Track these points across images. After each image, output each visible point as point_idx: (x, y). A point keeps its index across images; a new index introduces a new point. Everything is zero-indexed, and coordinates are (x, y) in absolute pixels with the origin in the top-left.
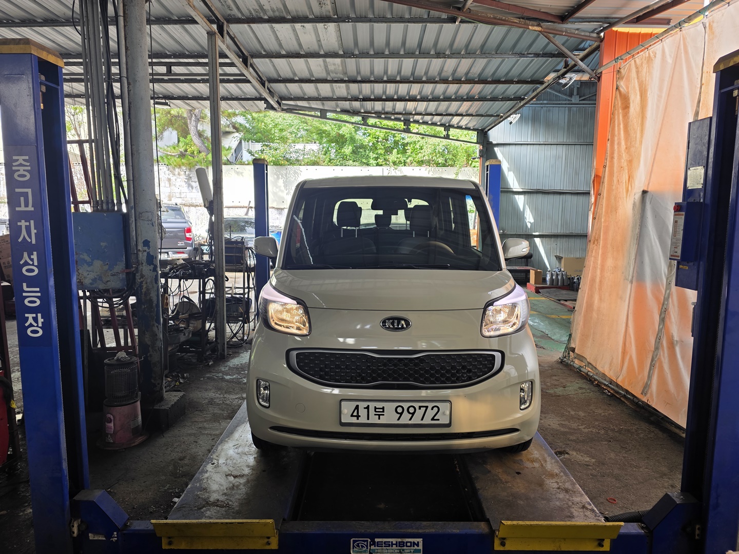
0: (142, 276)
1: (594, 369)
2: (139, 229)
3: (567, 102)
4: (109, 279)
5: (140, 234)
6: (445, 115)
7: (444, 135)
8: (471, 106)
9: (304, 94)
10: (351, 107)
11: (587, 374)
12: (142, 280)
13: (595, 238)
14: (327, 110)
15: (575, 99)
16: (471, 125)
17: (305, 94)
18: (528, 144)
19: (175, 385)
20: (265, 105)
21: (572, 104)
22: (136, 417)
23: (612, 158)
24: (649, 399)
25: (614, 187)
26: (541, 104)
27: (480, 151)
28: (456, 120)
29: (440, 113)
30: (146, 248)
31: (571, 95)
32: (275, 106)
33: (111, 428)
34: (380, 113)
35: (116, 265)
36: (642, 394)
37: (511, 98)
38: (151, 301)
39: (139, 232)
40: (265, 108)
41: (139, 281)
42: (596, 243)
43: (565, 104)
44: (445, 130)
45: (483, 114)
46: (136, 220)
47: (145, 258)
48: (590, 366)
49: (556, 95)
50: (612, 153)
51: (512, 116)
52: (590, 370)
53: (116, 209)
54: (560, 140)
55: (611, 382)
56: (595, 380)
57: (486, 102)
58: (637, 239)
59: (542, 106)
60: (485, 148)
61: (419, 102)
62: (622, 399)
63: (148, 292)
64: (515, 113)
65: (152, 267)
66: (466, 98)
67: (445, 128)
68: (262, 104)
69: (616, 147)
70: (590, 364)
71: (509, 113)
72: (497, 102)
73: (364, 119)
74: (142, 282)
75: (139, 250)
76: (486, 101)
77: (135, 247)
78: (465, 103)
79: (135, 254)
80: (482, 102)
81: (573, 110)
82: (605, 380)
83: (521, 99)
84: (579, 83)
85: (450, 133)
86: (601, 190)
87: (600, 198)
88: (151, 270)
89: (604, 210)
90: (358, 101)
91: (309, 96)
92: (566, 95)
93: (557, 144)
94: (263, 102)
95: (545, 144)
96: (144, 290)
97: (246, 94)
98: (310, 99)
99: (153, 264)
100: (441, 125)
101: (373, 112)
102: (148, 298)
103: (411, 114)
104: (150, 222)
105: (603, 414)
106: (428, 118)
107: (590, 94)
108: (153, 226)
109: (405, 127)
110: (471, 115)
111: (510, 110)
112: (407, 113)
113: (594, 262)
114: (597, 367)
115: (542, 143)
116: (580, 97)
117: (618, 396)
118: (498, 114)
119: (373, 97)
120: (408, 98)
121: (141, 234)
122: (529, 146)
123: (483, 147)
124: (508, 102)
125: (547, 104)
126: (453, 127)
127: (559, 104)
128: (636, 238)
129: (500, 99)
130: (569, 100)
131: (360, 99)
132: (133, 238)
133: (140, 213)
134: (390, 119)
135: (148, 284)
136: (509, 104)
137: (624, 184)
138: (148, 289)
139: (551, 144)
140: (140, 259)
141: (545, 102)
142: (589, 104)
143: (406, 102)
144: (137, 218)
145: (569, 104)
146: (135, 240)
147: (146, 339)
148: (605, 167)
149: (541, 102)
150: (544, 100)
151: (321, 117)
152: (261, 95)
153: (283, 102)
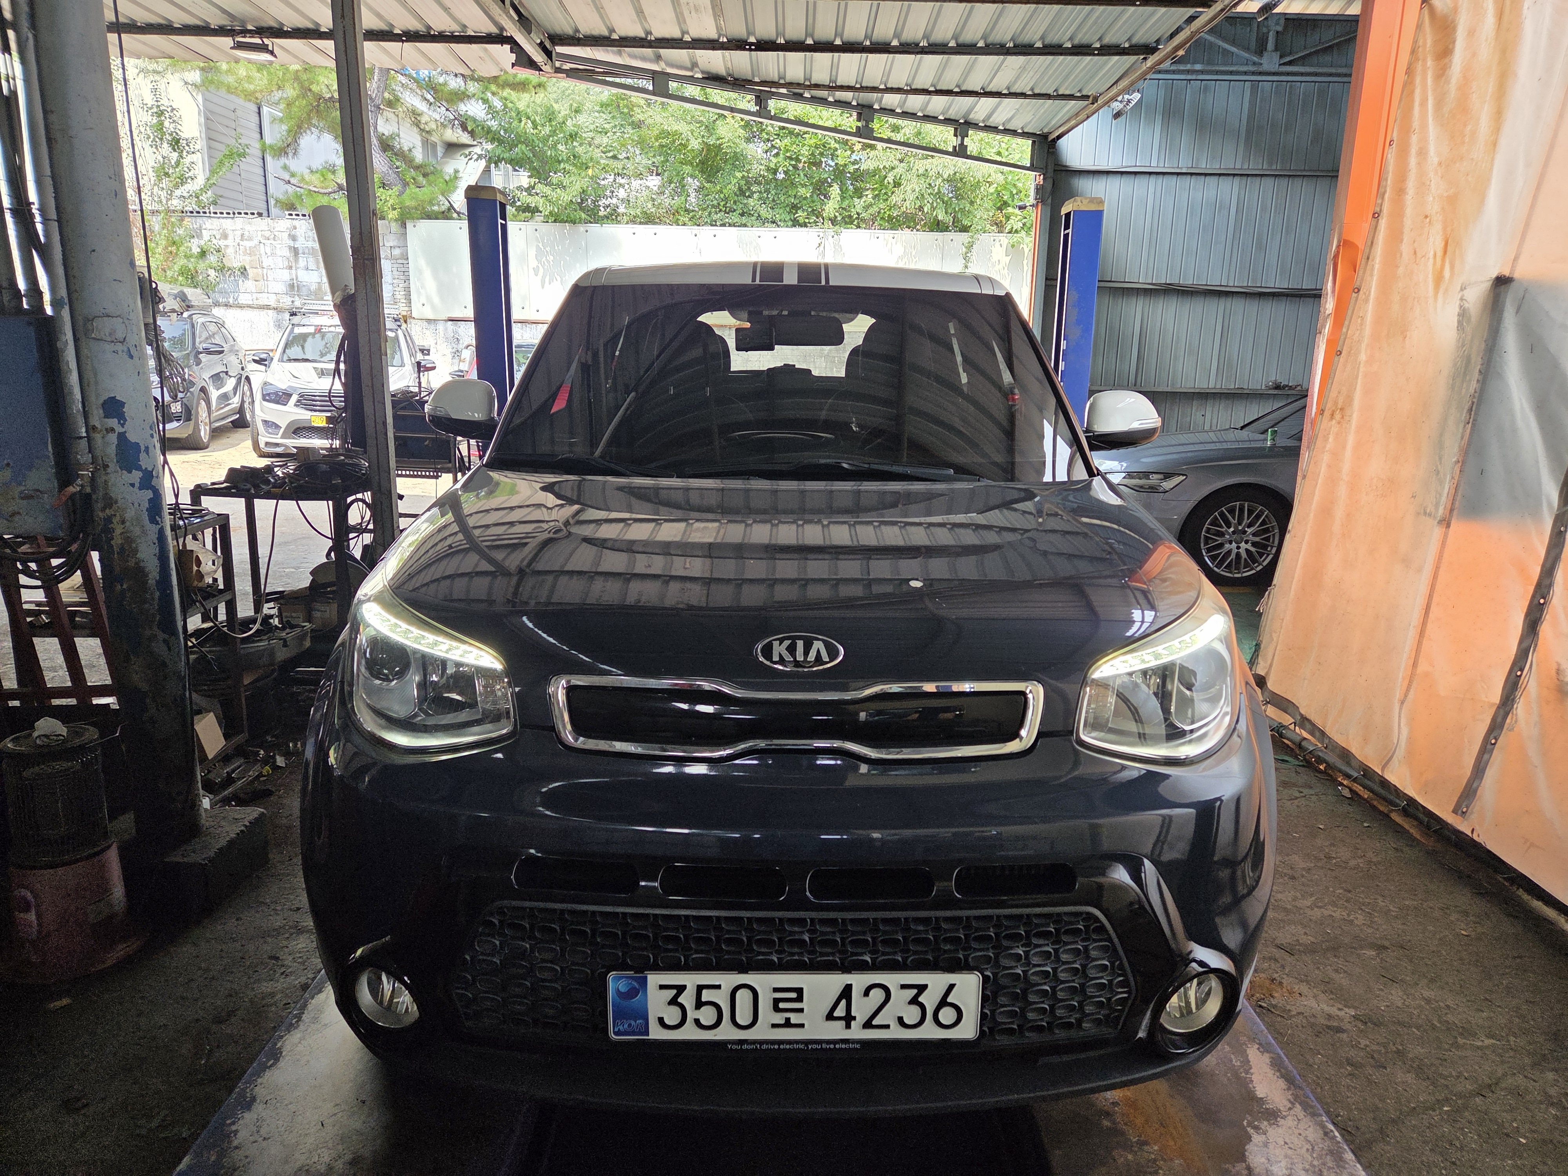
0: (109, 502)
1: (1317, 734)
2: (89, 367)
3: (1251, 68)
4: (16, 509)
5: (92, 381)
6: (957, 94)
7: (955, 147)
8: (1023, 69)
9: (608, 28)
10: (727, 69)
11: (1300, 746)
12: (108, 512)
13: (1336, 403)
14: (668, 74)
15: (1270, 61)
16: (1016, 125)
17: (612, 31)
18: (1150, 173)
19: (261, 775)
20: (513, 57)
21: (1260, 74)
22: (104, 889)
23: (1400, 191)
24: (1477, 828)
25: (1401, 271)
26: (1188, 72)
27: (1039, 189)
28: (982, 109)
29: (945, 88)
30: (113, 422)
31: (1261, 50)
32: (538, 57)
33: (31, 926)
34: (799, 84)
35: (30, 467)
36: (1455, 811)
37: (1124, 48)
38: (139, 572)
39: (89, 375)
40: (513, 65)
41: (101, 514)
42: (1338, 416)
43: (1245, 73)
44: (955, 135)
45: (1050, 91)
46: (76, 340)
47: (112, 450)
48: (1308, 726)
49: (1225, 50)
50: (1401, 178)
51: (1120, 98)
52: (1305, 734)
53: (25, 306)
54: (1228, 164)
55: (1367, 773)
56: (1320, 760)
57: (1061, 58)
58: (1471, 410)
59: (1189, 77)
60: (1050, 181)
61: (897, 56)
62: (1395, 816)
63: (129, 548)
64: (1127, 90)
65: (136, 476)
66: (1012, 45)
67: (956, 129)
68: (503, 54)
69: (1413, 161)
70: (1307, 719)
71: (1114, 90)
72: (1089, 58)
73: (760, 100)
74: (109, 520)
75: (94, 428)
76: (1061, 54)
77: (81, 421)
78: (1009, 57)
79: (81, 438)
80: (1050, 58)
81: (1262, 91)
82: (1348, 764)
83: (1147, 50)
84: (1282, 21)
85: (967, 141)
86: (1362, 279)
87: (1357, 298)
88: (133, 485)
89: (1368, 331)
90: (745, 49)
91: (623, 33)
92: (1247, 49)
93: (1220, 175)
94: (507, 47)
95: (1192, 174)
96: (117, 541)
97: (465, 26)
98: (626, 42)
99: (139, 468)
100: (948, 121)
101: (782, 81)
102: (132, 563)
103: (874, 89)
104: (119, 347)
105: (1352, 863)
106: (915, 102)
107: (1305, 48)
108: (131, 357)
109: (859, 124)
110: (1023, 95)
111: (1116, 82)
112: (867, 87)
113: (1329, 466)
114: (1328, 731)
115: (1184, 171)
116: (1281, 57)
117: (1382, 808)
118: (1084, 93)
119: (783, 42)
120: (868, 43)
121: (97, 383)
122: (1153, 179)
123: (1044, 179)
124: (1117, 58)
125: (1202, 72)
126: (975, 126)
127: (1231, 73)
128: (1467, 407)
129: (1096, 49)
130: (1254, 64)
131: (751, 44)
132: (71, 393)
133: (89, 320)
134: (823, 101)
135: (128, 524)
136: (1116, 63)
137: (1431, 261)
138: (129, 540)
139: (1206, 175)
140: (98, 453)
141: (1198, 67)
142: (1302, 74)
143: (864, 55)
144: (80, 335)
145: (1253, 73)
146: (78, 396)
147: (135, 677)
148: (1376, 216)
149: (1189, 67)
150: (1194, 63)
151: (654, 93)
152: (502, 29)
153: (559, 49)
